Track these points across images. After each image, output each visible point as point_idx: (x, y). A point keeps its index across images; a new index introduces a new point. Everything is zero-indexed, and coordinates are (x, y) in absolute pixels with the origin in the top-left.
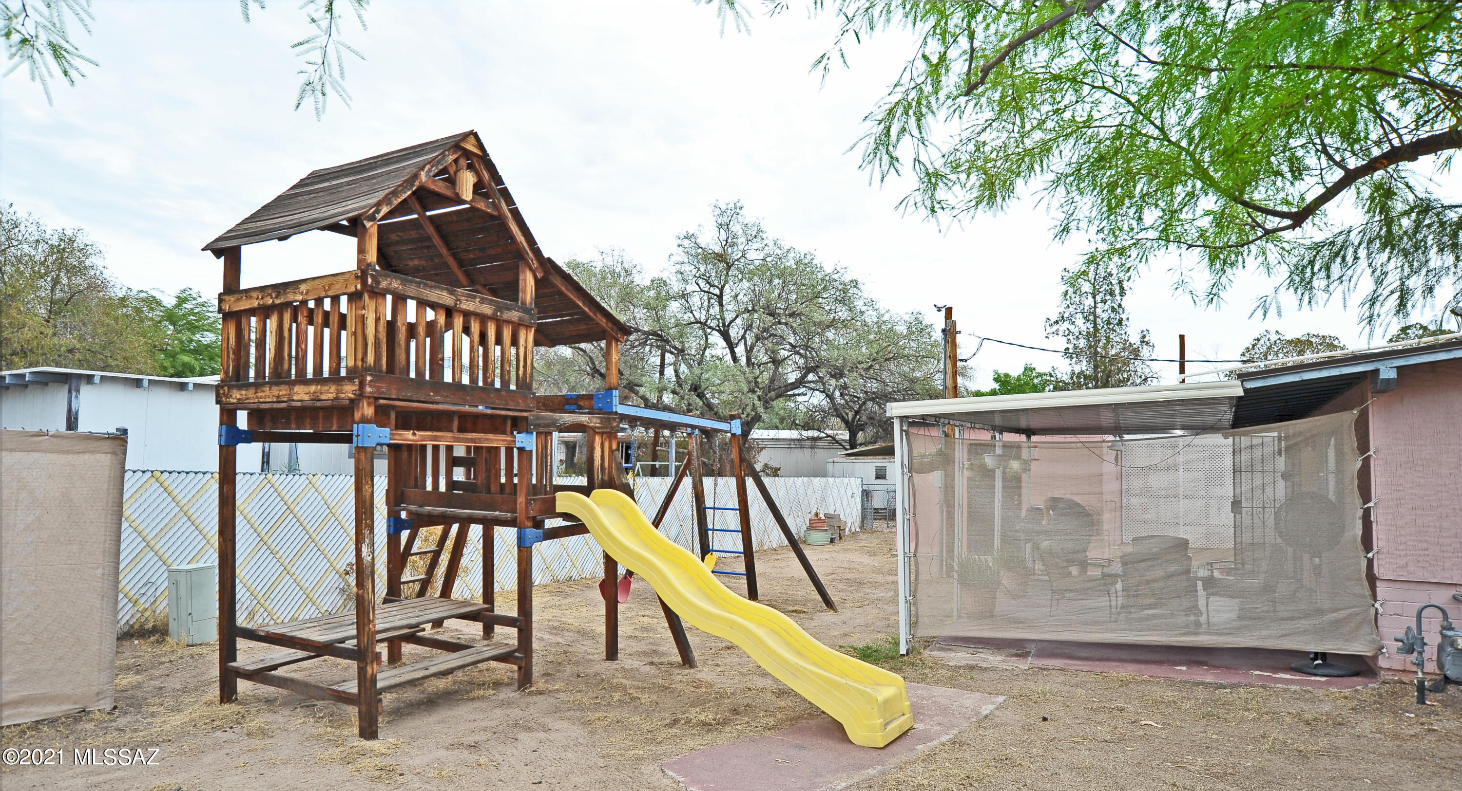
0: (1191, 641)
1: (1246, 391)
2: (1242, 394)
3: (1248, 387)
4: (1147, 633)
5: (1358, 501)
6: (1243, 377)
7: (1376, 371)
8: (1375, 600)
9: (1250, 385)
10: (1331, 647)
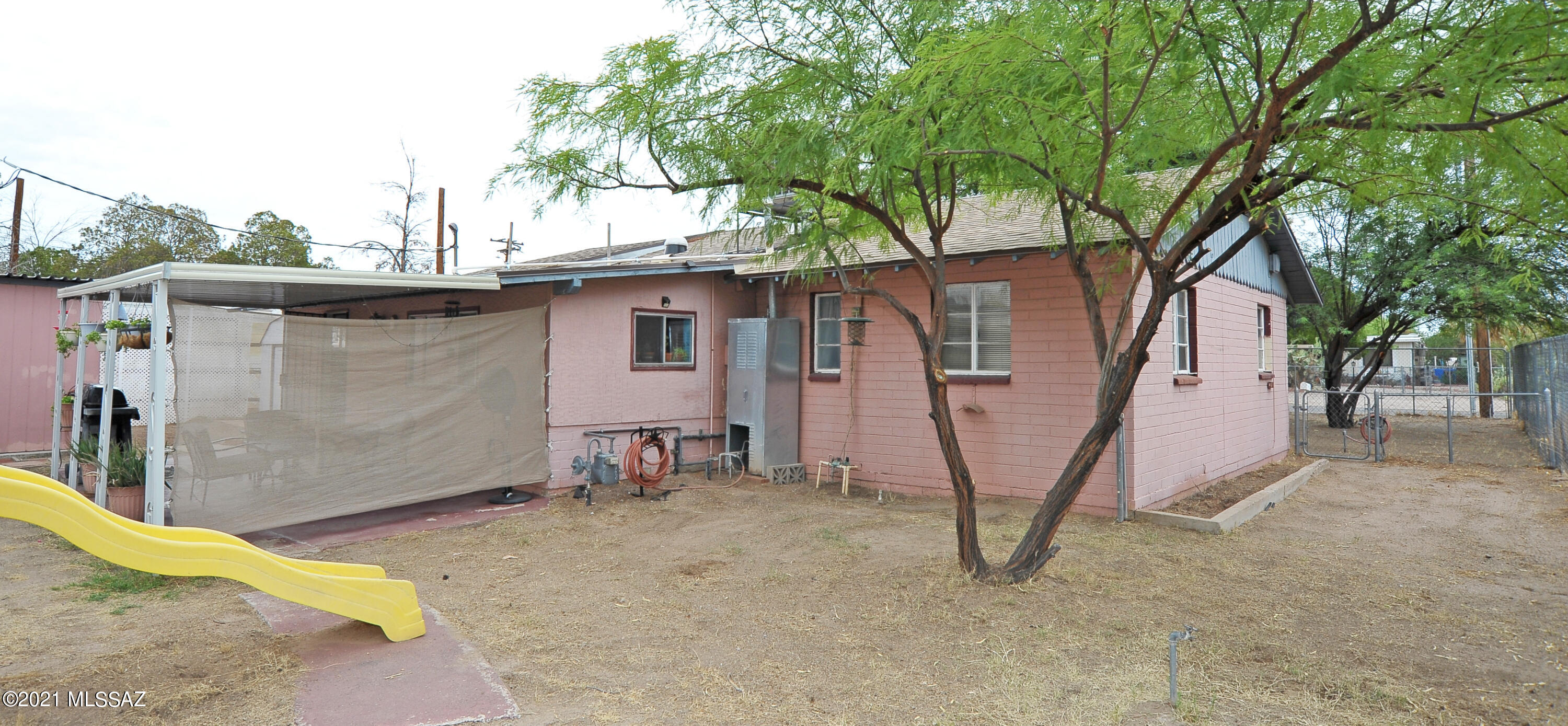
0: (439, 494)
1: (502, 286)
2: (499, 288)
3: (503, 283)
4: (406, 494)
5: (543, 372)
6: (501, 274)
7: (572, 281)
8: (548, 442)
9: (505, 282)
10: (523, 480)
